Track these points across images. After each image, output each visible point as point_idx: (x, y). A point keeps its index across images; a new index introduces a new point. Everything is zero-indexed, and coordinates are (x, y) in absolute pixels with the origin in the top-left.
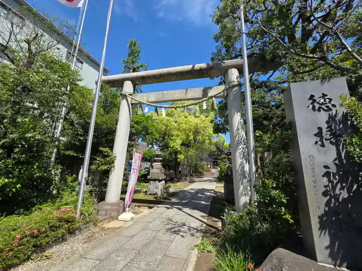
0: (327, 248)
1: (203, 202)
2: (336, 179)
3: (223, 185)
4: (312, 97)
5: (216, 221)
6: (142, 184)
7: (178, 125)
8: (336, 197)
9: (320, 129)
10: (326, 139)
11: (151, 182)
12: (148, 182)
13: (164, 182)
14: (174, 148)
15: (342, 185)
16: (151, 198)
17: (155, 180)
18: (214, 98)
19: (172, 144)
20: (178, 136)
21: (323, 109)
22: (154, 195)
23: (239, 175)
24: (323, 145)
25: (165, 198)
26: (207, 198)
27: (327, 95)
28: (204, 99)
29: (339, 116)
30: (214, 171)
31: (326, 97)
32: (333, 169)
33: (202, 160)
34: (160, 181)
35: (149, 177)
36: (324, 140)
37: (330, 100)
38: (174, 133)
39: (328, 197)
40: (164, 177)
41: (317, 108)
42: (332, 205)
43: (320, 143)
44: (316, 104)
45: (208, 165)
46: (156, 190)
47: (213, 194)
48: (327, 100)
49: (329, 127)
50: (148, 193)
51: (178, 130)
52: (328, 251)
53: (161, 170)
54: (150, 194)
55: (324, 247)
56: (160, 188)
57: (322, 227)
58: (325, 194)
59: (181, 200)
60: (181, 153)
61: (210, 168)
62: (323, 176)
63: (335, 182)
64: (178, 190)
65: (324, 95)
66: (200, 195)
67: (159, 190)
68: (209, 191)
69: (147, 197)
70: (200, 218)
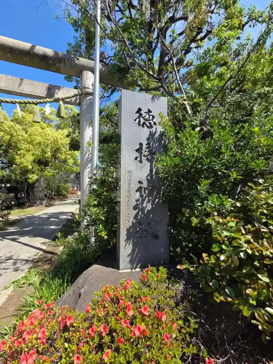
0: (129, 256)
1: (52, 227)
2: (145, 193)
4: (140, 110)
7: (30, 136)
8: (143, 210)
9: (141, 144)
10: (144, 156)
14: (22, 166)
15: (149, 198)
18: (61, 102)
19: (18, 160)
20: (28, 151)
21: (147, 125)
23: (87, 195)
24: (141, 162)
26: (60, 222)
27: (151, 112)
28: (48, 100)
29: (157, 135)
31: (151, 114)
32: (145, 185)
33: (67, 181)
36: (143, 156)
37: (153, 117)
38: (23, 146)
39: (137, 210)
41: (141, 124)
42: (139, 217)
43: (139, 159)
44: (141, 119)
47: (69, 217)
48: (151, 117)
49: (148, 144)
51: (31, 143)
52: (129, 259)
55: (127, 255)
57: (128, 239)
58: (135, 208)
59: (22, 229)
60: (33, 173)
61: (77, 190)
62: (137, 191)
63: (145, 195)
65: (150, 111)
66: (52, 219)
68: (65, 213)
70: (39, 246)
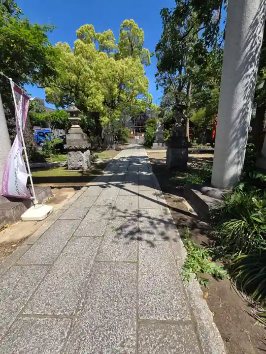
1: (144, 173)
3: (166, 151)
5: (180, 201)
6: (59, 155)
11: (70, 153)
12: (67, 153)
13: (88, 151)
14: (95, 107)
16: (75, 173)
17: (75, 150)
19: (90, 101)
22: (78, 169)
25: (94, 172)
26: (146, 167)
30: (137, 137)
34: (83, 151)
35: (65, 146)
40: (89, 145)
45: (130, 132)
46: (80, 164)
47: (149, 162)
50: (70, 167)
53: (83, 136)
54: (73, 169)
56: (85, 160)
59: (115, 173)
60: (104, 115)
61: (133, 134)
64: (107, 160)
66: (135, 164)
67: (85, 162)
69: (68, 173)
70: (155, 198)
